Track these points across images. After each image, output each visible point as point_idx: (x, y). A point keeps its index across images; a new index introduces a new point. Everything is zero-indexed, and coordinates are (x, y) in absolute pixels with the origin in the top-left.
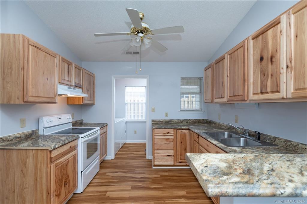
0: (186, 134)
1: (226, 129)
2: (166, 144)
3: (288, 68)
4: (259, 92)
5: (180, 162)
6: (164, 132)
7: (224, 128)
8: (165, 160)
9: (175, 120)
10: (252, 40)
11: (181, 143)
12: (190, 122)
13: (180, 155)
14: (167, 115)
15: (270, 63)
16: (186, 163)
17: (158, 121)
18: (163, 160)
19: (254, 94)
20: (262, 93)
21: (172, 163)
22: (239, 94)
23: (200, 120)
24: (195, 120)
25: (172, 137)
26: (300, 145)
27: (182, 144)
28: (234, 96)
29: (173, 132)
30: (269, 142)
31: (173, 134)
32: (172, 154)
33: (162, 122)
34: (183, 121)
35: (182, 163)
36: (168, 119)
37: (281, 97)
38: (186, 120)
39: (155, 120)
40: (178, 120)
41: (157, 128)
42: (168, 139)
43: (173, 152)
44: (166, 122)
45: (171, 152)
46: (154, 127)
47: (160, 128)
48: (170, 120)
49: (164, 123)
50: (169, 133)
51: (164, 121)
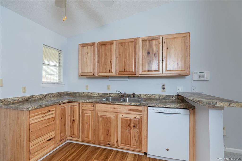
2: (46, 126)
3: (163, 61)
5: (60, 141)
6: (44, 112)
8: (45, 148)
10: (141, 41)
11: (61, 119)
12: (53, 96)
13: (60, 133)
14: (24, 90)
15: (154, 57)
16: (65, 139)
18: (42, 150)
19: (143, 71)
20: (148, 71)
21: (53, 146)
22: (130, 71)
23: (62, 93)
24: (57, 93)
25: (53, 116)
26: (153, 96)
27: (62, 120)
28: (125, 71)
29: (54, 109)
30: (137, 97)
31: (54, 112)
32: (53, 136)
33: (18, 100)
34: (46, 95)
35: (62, 140)
36: (27, 95)
37: (160, 73)
38: (49, 94)
40: (40, 96)
41: (35, 108)
42: (49, 119)
43: (54, 133)
44: (25, 100)
45: (52, 134)
46: (31, 108)
47: (39, 107)
48: (30, 97)
49: (21, 101)
50: (50, 111)
51: (22, 99)
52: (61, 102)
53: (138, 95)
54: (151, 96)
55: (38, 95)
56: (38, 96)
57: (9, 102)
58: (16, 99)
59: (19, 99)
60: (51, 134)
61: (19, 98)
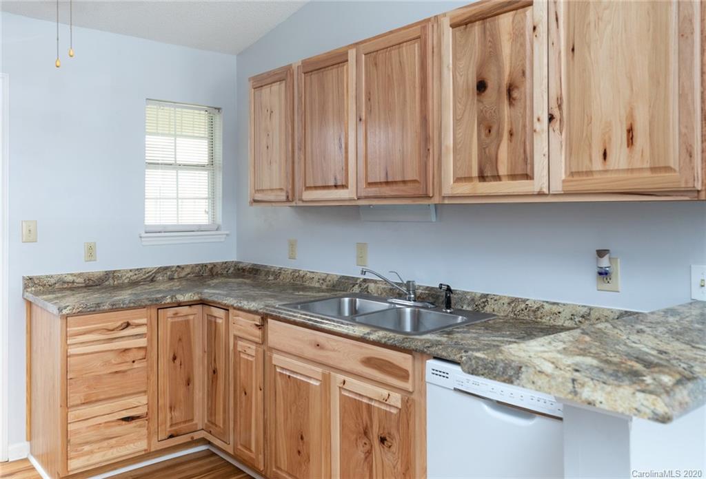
0: (191, 323)
1: (324, 287)
2: (116, 372)
3: (554, 120)
4: (475, 173)
5: (171, 436)
6: (111, 325)
7: (317, 285)
8: (113, 441)
9: (127, 271)
10: (451, 29)
11: (174, 358)
12: (183, 274)
13: (171, 408)
14: (91, 252)
15: (506, 102)
16: (192, 434)
17: (53, 281)
18: (105, 444)
19: (458, 180)
20: (482, 178)
21: (142, 445)
22: (407, 179)
23: (214, 265)
24: (197, 265)
25: (142, 342)
27: (177, 362)
28: (387, 183)
29: (144, 321)
30: (469, 309)
31: (143, 330)
32: (142, 411)
33: (73, 282)
34: (156, 273)
35: (177, 436)
36: (97, 268)
37: (536, 190)
38: (166, 268)
39: (39, 278)
40: (137, 272)
41: (80, 309)
42: (126, 350)
43: (143, 399)
44: (91, 283)
45: (139, 403)
46: (68, 308)
47: (92, 309)
48: (107, 274)
49: (82, 287)
50: (128, 325)
51: (82, 280)
52: (169, 301)
53: (473, 300)
54: (538, 308)
55: (131, 271)
56: (131, 273)
57: (50, 285)
58: (68, 280)
59: (75, 278)
60: (133, 401)
61: (75, 276)
